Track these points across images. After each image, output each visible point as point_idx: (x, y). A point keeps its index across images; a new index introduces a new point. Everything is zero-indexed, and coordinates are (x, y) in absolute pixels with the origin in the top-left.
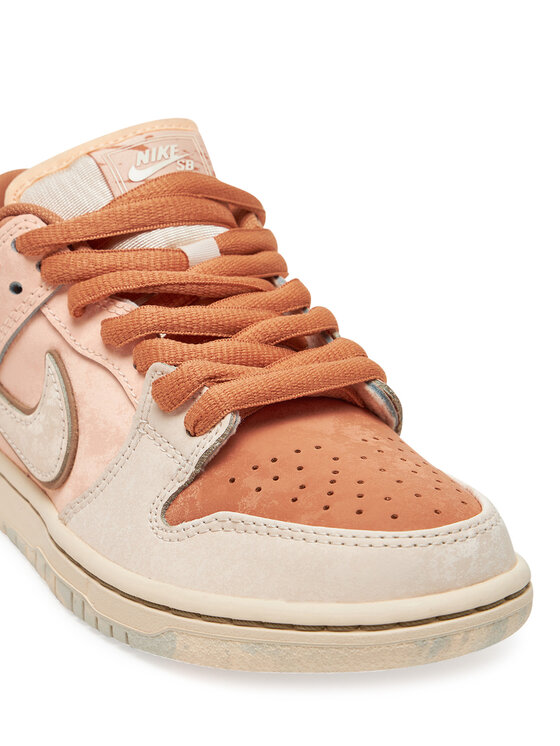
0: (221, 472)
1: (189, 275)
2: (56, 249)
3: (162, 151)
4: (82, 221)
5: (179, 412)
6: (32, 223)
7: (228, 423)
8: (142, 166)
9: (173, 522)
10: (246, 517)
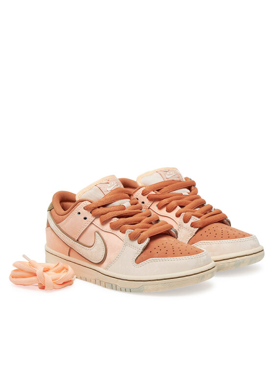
0: (147, 251)
1: (126, 211)
2: (95, 208)
3: (113, 183)
4: (100, 201)
5: (136, 240)
6: (87, 203)
7: (148, 240)
8: (109, 187)
9: (138, 263)
10: (156, 258)
